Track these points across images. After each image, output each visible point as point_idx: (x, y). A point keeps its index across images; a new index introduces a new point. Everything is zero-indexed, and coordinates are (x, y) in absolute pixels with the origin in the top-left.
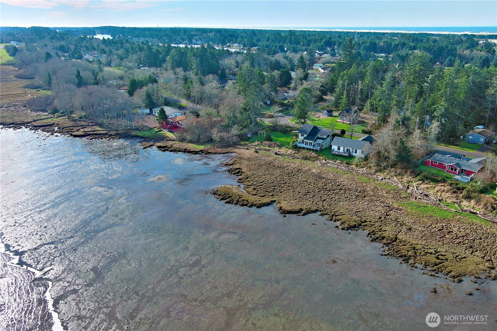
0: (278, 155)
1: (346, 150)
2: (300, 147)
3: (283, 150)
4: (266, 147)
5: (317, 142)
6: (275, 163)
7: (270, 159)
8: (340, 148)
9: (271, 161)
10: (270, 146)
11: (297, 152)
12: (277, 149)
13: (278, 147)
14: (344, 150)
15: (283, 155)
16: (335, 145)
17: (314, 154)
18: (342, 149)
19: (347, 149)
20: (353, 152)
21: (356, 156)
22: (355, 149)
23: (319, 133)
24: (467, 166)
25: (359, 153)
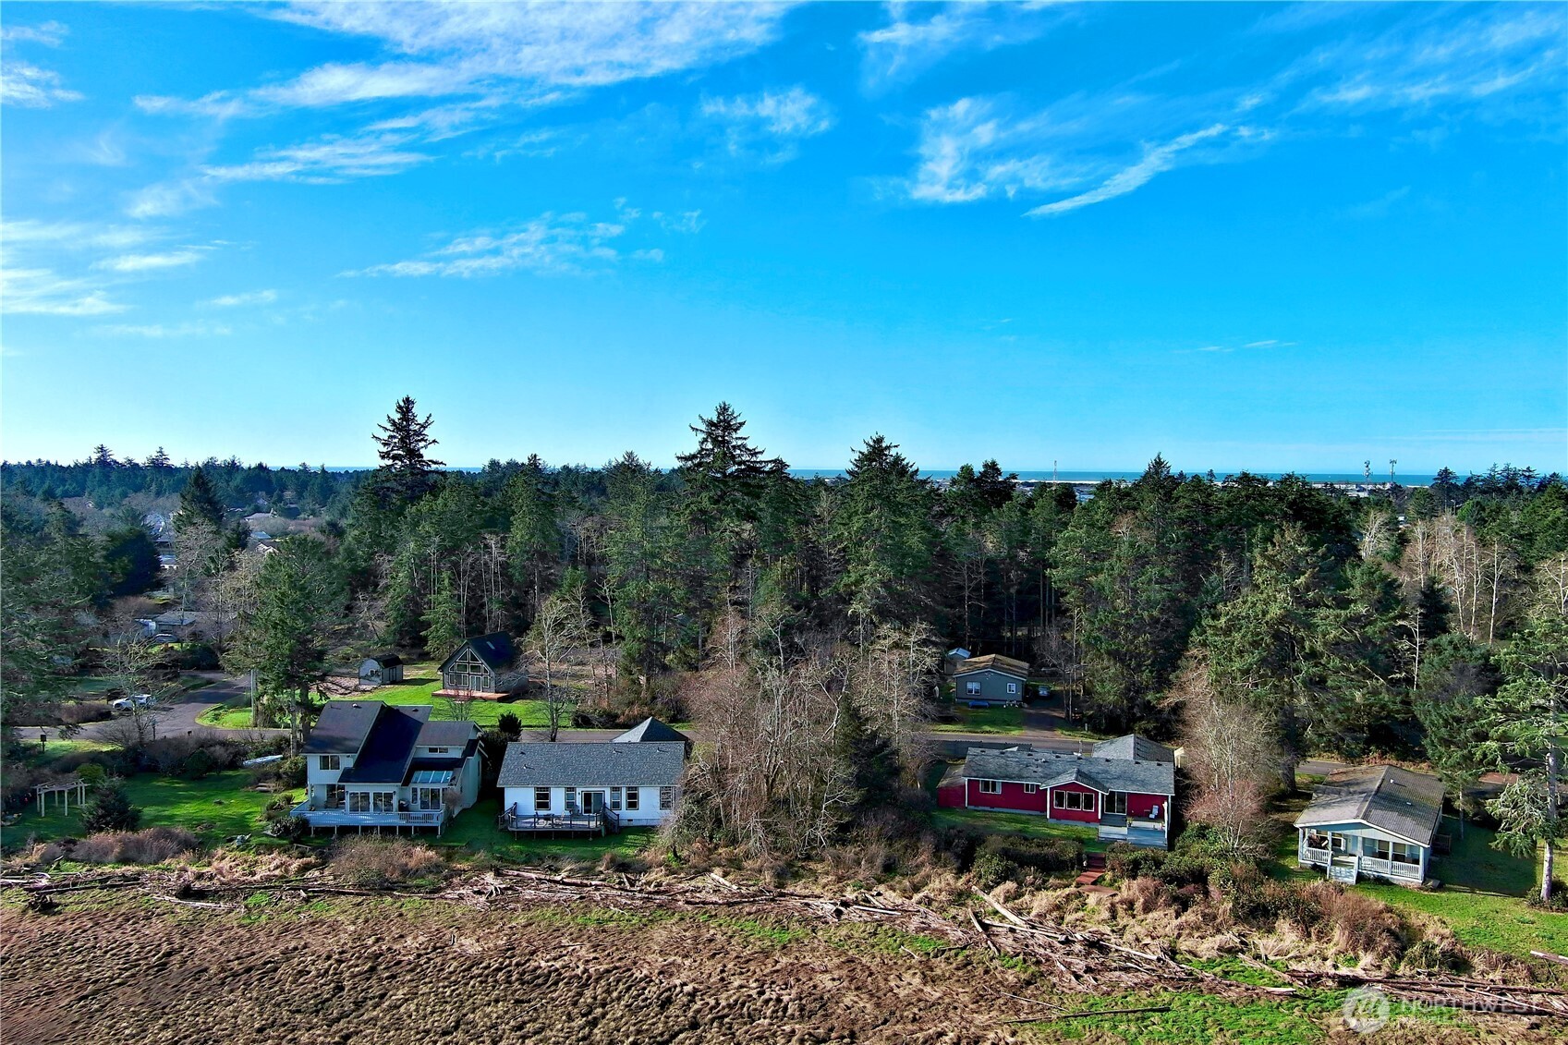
0: (201, 895)
1: (579, 801)
2: (326, 832)
3: (226, 864)
4: (107, 869)
5: (419, 787)
6: (200, 950)
7: (156, 928)
8: (547, 796)
9: (165, 948)
10: (131, 854)
11: (312, 859)
12: (183, 868)
13: (188, 854)
14: (570, 805)
15: (233, 892)
16: (521, 782)
17: (421, 854)
18: (558, 799)
19: (587, 797)
21: (634, 823)
22: (629, 788)
23: (420, 738)
24: (1119, 778)
25: (649, 805)
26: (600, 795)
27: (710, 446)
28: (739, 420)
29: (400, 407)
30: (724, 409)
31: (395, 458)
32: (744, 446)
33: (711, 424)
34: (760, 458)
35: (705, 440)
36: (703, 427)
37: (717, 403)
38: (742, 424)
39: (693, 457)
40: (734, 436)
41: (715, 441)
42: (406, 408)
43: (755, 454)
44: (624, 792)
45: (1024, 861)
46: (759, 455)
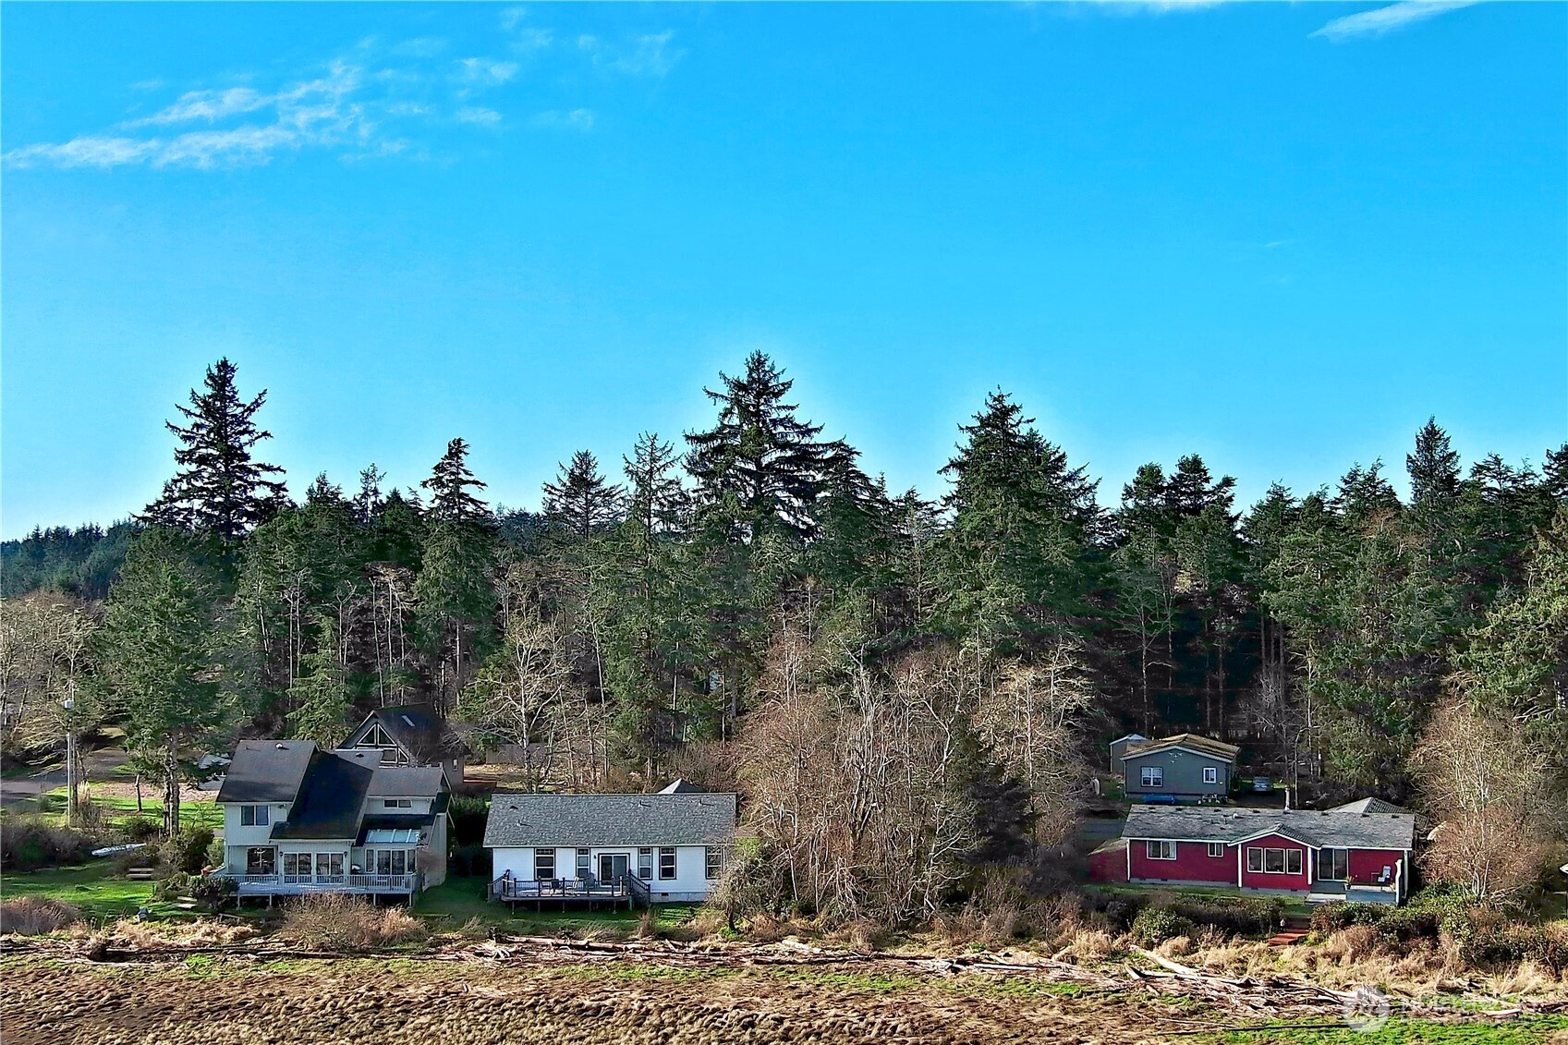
0: (122, 957)
1: (594, 867)
5: (376, 849)
8: (551, 862)
11: (250, 928)
14: (583, 873)
15: (163, 953)
16: (516, 843)
17: (396, 919)
18: (565, 866)
19: (606, 862)
20: (646, 873)
21: (670, 899)
22: (663, 850)
23: (372, 787)
24: (1339, 832)
25: (690, 872)
26: (623, 860)
27: (735, 421)
28: (782, 379)
29: (211, 376)
30: (758, 363)
31: (202, 460)
32: (790, 420)
33: (738, 386)
34: (817, 438)
35: (727, 413)
36: (724, 390)
37: (746, 354)
38: (787, 385)
39: (711, 437)
40: (774, 403)
41: (745, 413)
42: (222, 377)
43: (806, 431)
44: (656, 852)
45: (1200, 920)
46: (813, 434)
